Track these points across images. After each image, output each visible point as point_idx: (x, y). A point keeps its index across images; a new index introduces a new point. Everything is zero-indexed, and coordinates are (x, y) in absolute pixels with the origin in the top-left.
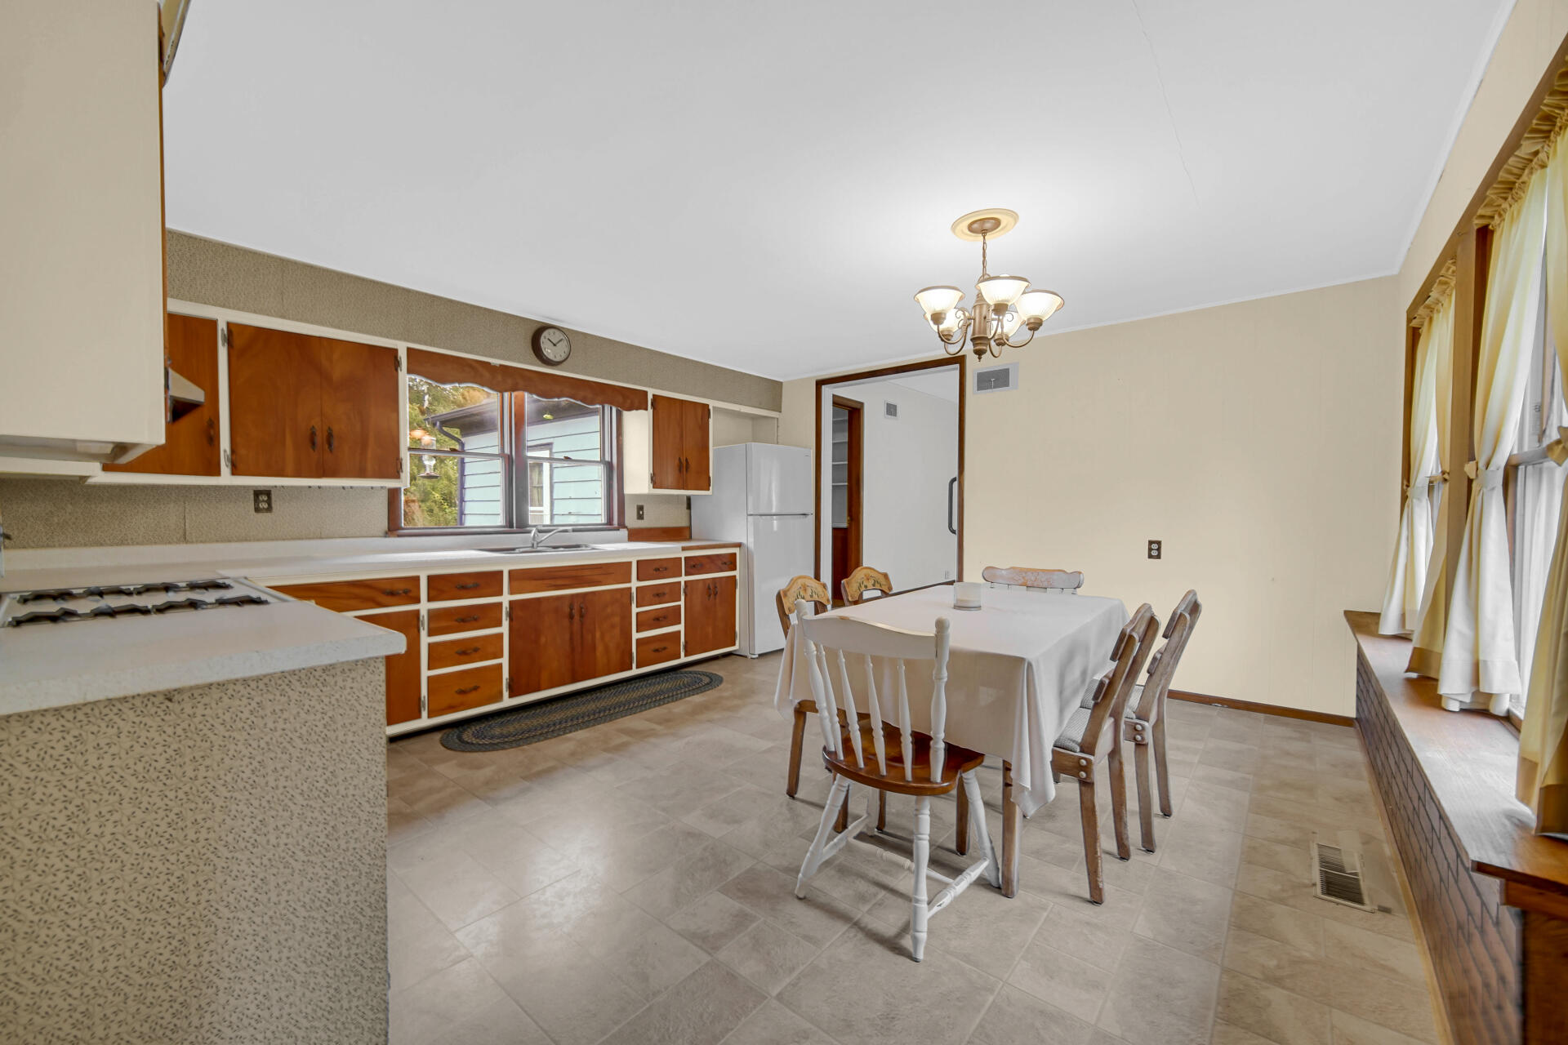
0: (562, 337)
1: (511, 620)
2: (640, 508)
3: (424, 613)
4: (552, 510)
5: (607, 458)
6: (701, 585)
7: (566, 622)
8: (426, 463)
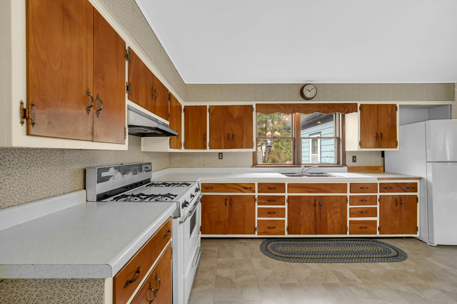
0: (313, 87)
1: (288, 203)
2: (354, 157)
3: (256, 197)
4: (321, 155)
5: (338, 136)
6: (391, 198)
7: (313, 207)
8: (268, 142)
